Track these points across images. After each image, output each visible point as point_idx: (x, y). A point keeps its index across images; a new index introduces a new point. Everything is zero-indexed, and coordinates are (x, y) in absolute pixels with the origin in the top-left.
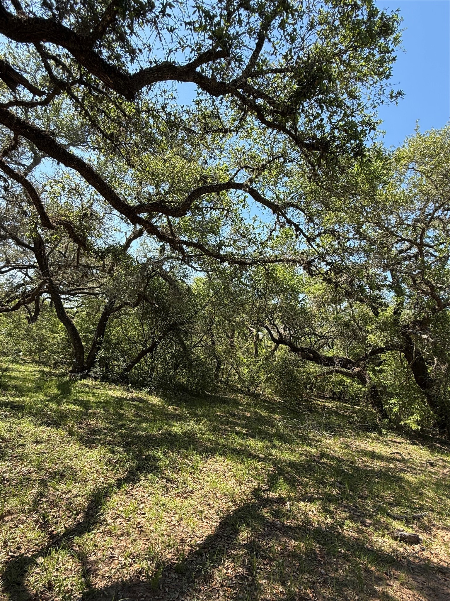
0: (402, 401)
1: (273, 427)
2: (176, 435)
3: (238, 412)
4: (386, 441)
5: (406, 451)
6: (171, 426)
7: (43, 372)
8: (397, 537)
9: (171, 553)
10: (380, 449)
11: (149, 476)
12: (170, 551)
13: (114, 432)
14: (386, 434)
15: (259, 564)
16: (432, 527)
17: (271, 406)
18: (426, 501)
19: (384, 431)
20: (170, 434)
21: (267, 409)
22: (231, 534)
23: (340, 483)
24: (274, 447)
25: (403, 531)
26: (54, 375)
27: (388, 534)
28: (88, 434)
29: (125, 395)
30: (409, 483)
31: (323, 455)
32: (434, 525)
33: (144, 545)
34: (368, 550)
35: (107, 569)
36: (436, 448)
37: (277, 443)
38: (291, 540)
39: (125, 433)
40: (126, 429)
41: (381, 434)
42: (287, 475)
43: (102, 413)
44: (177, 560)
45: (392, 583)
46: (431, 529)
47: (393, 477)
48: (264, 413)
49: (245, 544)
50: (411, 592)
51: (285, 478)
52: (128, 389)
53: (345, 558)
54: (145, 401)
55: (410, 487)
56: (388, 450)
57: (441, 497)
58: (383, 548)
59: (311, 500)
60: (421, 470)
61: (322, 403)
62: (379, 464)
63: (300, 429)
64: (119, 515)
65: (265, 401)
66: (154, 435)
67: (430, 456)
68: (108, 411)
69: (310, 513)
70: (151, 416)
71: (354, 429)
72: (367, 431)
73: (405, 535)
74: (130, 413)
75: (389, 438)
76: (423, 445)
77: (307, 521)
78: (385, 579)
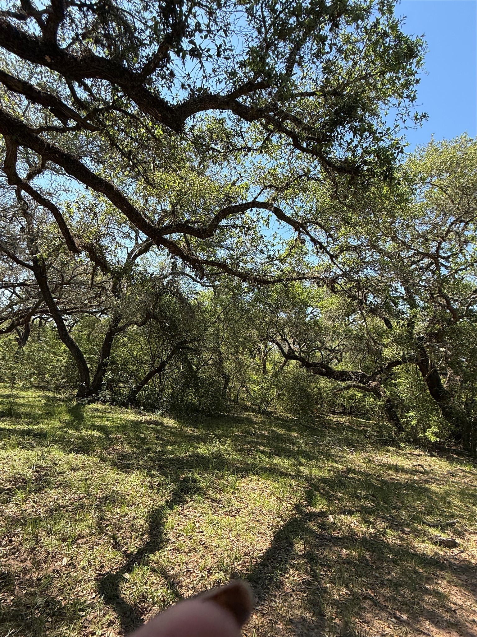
0: (420, 414)
1: (294, 444)
2: (203, 457)
3: (255, 431)
4: (405, 454)
5: (426, 463)
6: (196, 448)
7: (47, 398)
8: (437, 542)
9: (240, 565)
10: (400, 462)
11: (194, 497)
12: (239, 563)
13: (144, 457)
14: (404, 447)
15: (321, 571)
16: (464, 532)
17: (286, 424)
18: (455, 510)
19: (402, 445)
20: (198, 456)
21: (283, 426)
22: (287, 546)
23: (373, 496)
24: (301, 464)
25: (440, 536)
26: (60, 400)
27: (427, 540)
28: (119, 459)
29: (139, 418)
30: (436, 493)
31: (349, 470)
32: (466, 531)
33: (212, 560)
34: (413, 554)
35: (188, 580)
36: (453, 459)
37: (303, 460)
38: (342, 548)
39: (154, 456)
40: (153, 452)
41: (399, 447)
42: (322, 491)
43: (124, 438)
44: (247, 570)
45: (439, 582)
46: (464, 534)
47: (420, 488)
48: (281, 431)
49: (303, 555)
50: (457, 589)
51: (321, 493)
52: (140, 412)
53: (395, 562)
54: (162, 424)
55: (436, 496)
56: (409, 463)
57: (468, 504)
58: (425, 552)
59: (350, 513)
60: (445, 481)
61: (334, 418)
62: (403, 477)
63: (321, 445)
64: (180, 534)
65: (278, 419)
66: (182, 457)
67: (450, 467)
68: (129, 435)
69: (352, 525)
70: (172, 439)
71: (372, 444)
72: (385, 445)
73: (443, 540)
74: (151, 436)
75: (408, 451)
76: (442, 457)
77: (352, 532)
78: (433, 578)
